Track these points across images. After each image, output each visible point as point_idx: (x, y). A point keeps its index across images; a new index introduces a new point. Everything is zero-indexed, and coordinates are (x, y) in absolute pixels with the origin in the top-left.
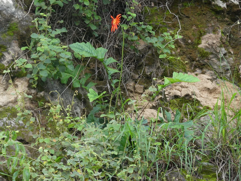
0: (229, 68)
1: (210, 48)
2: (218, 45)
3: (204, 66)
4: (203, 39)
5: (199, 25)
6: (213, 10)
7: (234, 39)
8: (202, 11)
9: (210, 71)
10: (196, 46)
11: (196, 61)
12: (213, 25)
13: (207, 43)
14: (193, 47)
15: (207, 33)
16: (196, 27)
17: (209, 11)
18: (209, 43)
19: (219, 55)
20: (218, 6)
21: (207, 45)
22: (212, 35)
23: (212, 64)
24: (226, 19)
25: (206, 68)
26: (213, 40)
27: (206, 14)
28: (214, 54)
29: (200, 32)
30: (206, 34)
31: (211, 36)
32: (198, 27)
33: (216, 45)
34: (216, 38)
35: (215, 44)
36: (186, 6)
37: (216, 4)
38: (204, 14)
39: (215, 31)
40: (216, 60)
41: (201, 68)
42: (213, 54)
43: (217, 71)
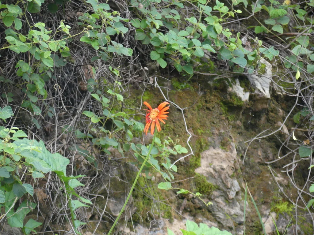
0: (243, 220)
1: (216, 177)
2: (229, 173)
3: (199, 211)
4: (202, 158)
5: (199, 129)
6: (226, 103)
7: (249, 164)
8: (206, 101)
9: (210, 222)
10: (191, 170)
11: (188, 200)
12: (222, 133)
13: (212, 166)
14: (187, 171)
15: (211, 145)
16: (194, 133)
17: (218, 104)
18: (214, 166)
19: (229, 192)
20: (237, 97)
21: (212, 171)
22: (219, 151)
23: (215, 208)
24: (238, 122)
25: (203, 215)
26: (221, 162)
27: (211, 108)
28: (222, 190)
29: (200, 143)
30: (209, 149)
31: (218, 153)
32: (197, 134)
33: (227, 173)
34: (228, 159)
35: (225, 171)
36: (178, 88)
37: (235, 92)
38: (208, 109)
39: (224, 145)
40: (223, 201)
41: (193, 213)
42: (219, 189)
43: (224, 224)
